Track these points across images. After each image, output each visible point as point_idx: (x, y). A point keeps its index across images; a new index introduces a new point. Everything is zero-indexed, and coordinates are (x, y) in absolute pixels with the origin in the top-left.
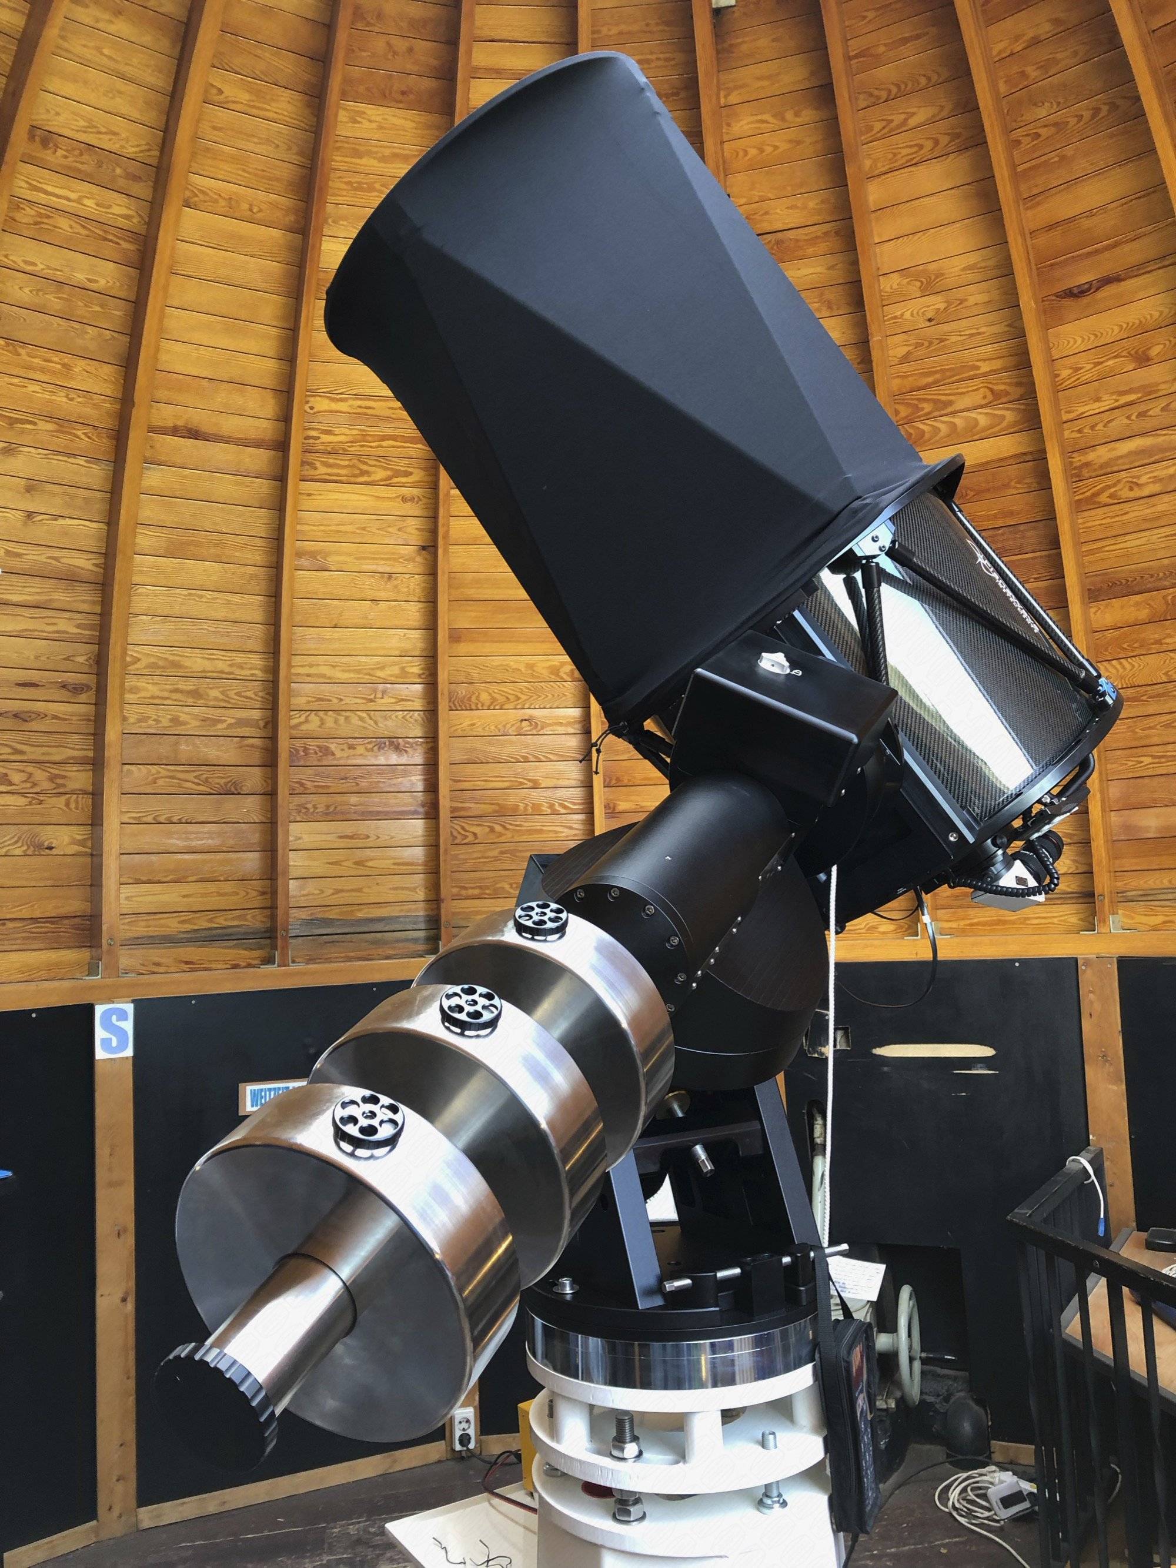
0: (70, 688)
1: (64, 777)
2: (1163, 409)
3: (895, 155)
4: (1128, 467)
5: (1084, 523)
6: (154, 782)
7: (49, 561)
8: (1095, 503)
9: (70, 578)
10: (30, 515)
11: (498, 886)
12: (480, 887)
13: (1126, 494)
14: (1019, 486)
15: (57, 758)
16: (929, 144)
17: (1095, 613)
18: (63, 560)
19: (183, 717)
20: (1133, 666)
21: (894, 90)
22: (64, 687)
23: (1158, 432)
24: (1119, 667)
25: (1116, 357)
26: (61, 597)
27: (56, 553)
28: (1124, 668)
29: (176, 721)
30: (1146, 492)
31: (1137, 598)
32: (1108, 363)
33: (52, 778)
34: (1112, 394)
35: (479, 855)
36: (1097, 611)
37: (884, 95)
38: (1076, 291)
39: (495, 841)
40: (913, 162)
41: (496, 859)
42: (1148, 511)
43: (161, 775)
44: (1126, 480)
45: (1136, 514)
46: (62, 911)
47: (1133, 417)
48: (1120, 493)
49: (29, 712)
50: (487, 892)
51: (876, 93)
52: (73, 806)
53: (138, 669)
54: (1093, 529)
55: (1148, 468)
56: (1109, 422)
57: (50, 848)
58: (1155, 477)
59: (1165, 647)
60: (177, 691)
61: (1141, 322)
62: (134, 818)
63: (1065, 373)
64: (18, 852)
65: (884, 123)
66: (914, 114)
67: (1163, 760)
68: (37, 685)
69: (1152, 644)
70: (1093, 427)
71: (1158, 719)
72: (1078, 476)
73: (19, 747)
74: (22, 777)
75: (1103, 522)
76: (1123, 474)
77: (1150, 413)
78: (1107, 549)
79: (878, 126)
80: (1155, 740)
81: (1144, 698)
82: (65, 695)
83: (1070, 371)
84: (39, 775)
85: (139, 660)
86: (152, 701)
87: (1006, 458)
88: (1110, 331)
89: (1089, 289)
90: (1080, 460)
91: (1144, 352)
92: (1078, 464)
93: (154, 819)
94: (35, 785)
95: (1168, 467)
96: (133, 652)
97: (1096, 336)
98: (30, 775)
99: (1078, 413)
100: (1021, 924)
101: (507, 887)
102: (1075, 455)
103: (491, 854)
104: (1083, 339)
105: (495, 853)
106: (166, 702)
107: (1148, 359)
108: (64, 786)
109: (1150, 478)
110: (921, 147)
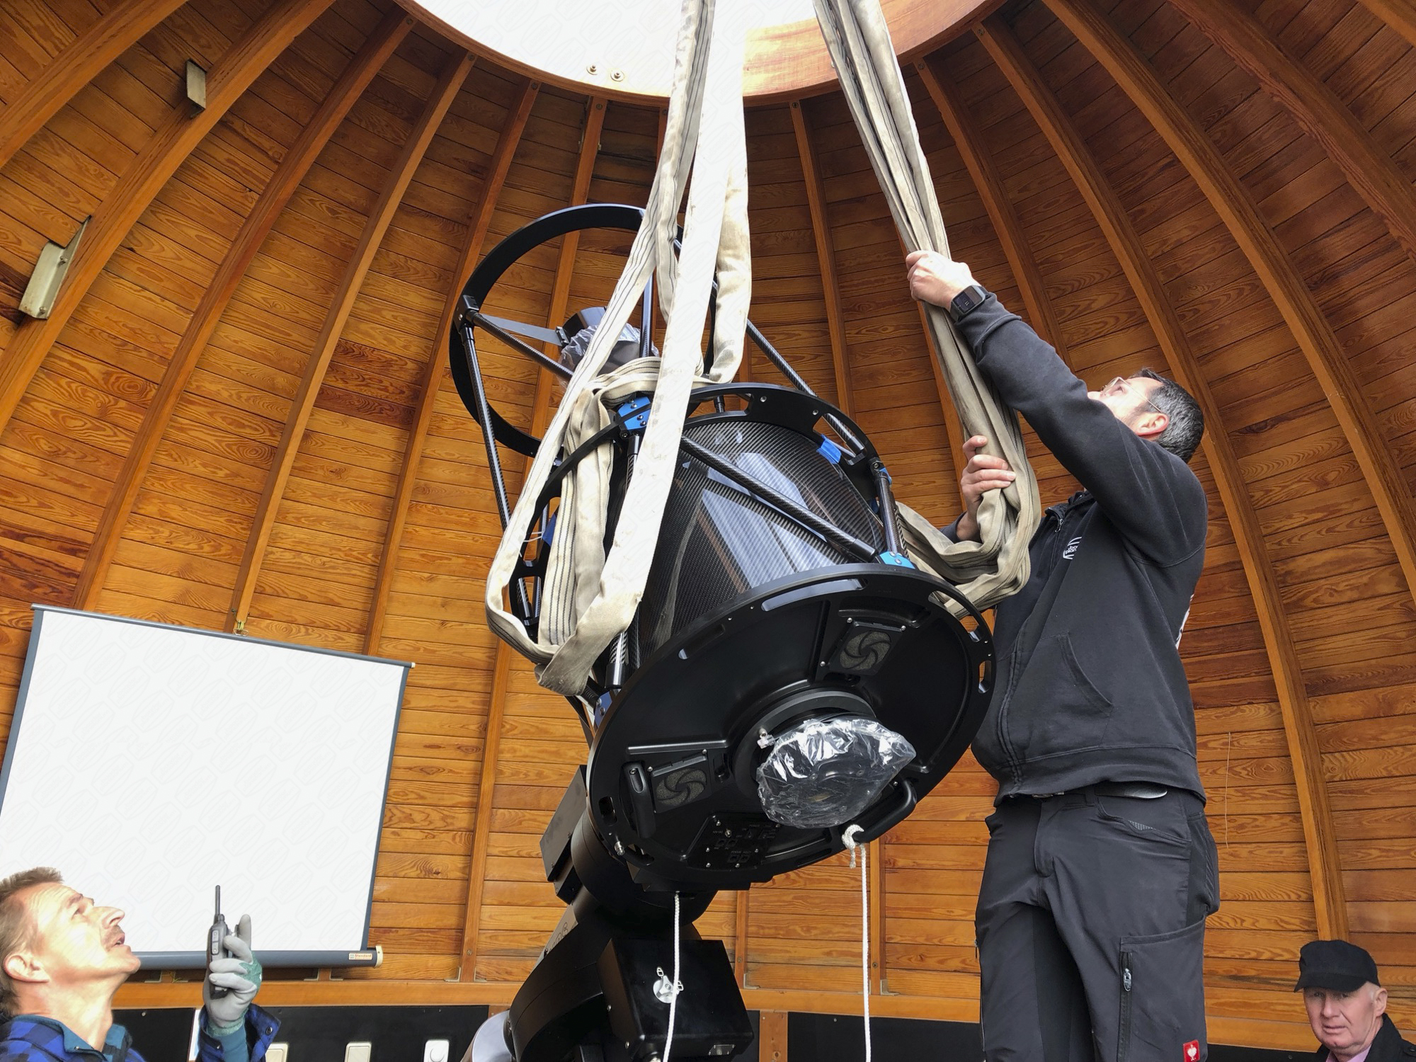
0: (464, 749)
1: (454, 817)
2: (1348, 526)
3: (1086, 330)
4: (1326, 575)
5: (1293, 624)
6: (520, 823)
7: (455, 655)
8: (1302, 607)
9: (469, 667)
10: (443, 623)
11: (791, 928)
12: (776, 928)
13: (1328, 599)
14: (1232, 590)
15: (449, 803)
16: (1112, 321)
17: (1314, 707)
18: (465, 654)
19: (546, 772)
20: (1355, 760)
21: (1077, 284)
22: (459, 748)
23: (1349, 546)
24: (1341, 758)
25: (1299, 481)
26: (462, 681)
27: (460, 649)
28: (1346, 760)
29: (540, 774)
30: (1345, 598)
31: (1351, 695)
32: (1294, 486)
33: (444, 818)
34: (1301, 512)
35: (776, 899)
36: (1315, 706)
37: (1069, 289)
38: (1254, 428)
39: (791, 887)
40: (1102, 334)
41: (790, 903)
42: (1350, 615)
43: (526, 818)
44: (1326, 587)
45: (1340, 617)
46: (440, 924)
47: (1323, 532)
48: (1321, 598)
49: (432, 767)
50: (781, 932)
51: (1063, 287)
52: (458, 839)
53: (515, 735)
54: (1303, 630)
55: (1344, 577)
56: (1302, 536)
57: (438, 873)
58: (1350, 585)
59: (1381, 744)
60: (542, 752)
61: (1315, 453)
62: (503, 852)
63: (1258, 495)
64: (413, 874)
65: (1073, 308)
66: (1096, 300)
67: (1391, 854)
68: (440, 747)
69: (1370, 739)
70: (1289, 541)
71: (1381, 812)
72: (1283, 583)
73: (422, 793)
74: (422, 816)
75: (1311, 623)
76: (1322, 582)
77: (1337, 529)
78: (1317, 648)
79: (1069, 310)
80: (1382, 834)
81: (1368, 791)
82: (459, 754)
83: (1262, 493)
84: (435, 815)
85: (516, 727)
86: (525, 760)
87: (1218, 567)
88: (1290, 460)
89: (1266, 426)
90: (1283, 569)
91: (1322, 477)
92: (1283, 572)
93: (518, 852)
94: (431, 823)
95: (1361, 577)
96: (510, 720)
97: (1279, 464)
98: (429, 815)
99: (1273, 528)
100: (1265, 1009)
101: (798, 929)
102: (1278, 564)
103: (785, 898)
104: (1269, 467)
105: (789, 898)
106: (534, 760)
107: (1327, 484)
108: (452, 824)
109: (1347, 586)
110: (1106, 323)
